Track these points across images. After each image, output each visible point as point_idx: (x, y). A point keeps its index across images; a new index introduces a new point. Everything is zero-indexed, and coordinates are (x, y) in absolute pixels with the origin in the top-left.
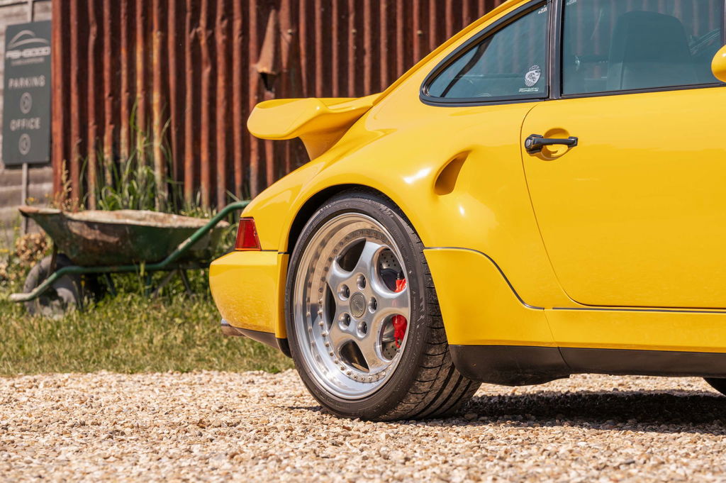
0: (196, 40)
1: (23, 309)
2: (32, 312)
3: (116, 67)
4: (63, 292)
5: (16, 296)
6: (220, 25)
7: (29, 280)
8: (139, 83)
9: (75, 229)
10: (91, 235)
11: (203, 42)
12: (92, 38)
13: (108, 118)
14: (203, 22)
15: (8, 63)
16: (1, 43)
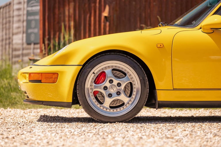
15: (28, 11)
16: (26, 5)
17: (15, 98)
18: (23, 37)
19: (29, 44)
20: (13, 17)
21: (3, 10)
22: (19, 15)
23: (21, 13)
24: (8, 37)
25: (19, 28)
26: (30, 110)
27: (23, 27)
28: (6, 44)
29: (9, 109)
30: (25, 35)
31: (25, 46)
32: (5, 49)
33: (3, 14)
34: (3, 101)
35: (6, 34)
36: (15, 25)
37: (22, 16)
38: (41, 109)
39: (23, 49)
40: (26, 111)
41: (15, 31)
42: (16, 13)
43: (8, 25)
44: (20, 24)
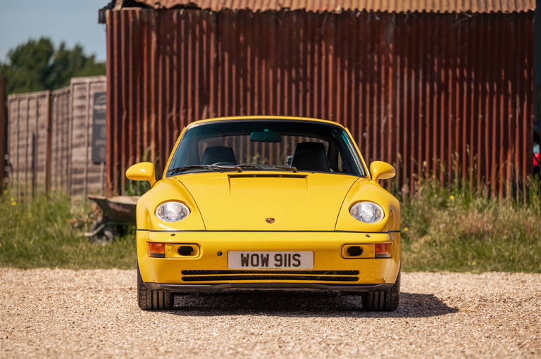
0: (171, 119)
1: (90, 240)
2: (94, 241)
3: (134, 130)
4: (107, 233)
5: (87, 234)
6: (182, 111)
7: (93, 227)
8: (145, 137)
9: (112, 206)
10: (119, 209)
11: (174, 119)
12: (124, 117)
13: (131, 153)
14: (174, 110)
15: (95, 111)
16: (92, 102)
17: (67, 254)
18: (87, 152)
19: (97, 163)
20: (72, 119)
21: (58, 100)
22: (82, 117)
23: (85, 113)
24: (65, 145)
25: (81, 136)
26: (84, 271)
27: (88, 135)
28: (62, 157)
29: (57, 270)
30: (90, 149)
31: (91, 165)
32: (62, 165)
33: (57, 107)
34: (50, 258)
35: (62, 141)
36: (76, 132)
37: (87, 118)
38: (99, 270)
39: (88, 171)
40: (78, 273)
41: (75, 141)
42: (77, 113)
43: (65, 126)
44: (84, 132)
